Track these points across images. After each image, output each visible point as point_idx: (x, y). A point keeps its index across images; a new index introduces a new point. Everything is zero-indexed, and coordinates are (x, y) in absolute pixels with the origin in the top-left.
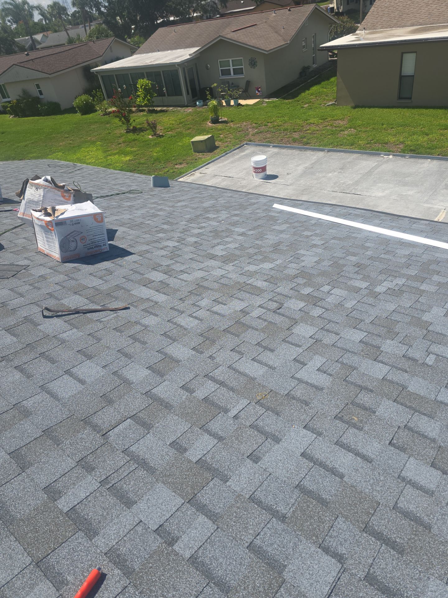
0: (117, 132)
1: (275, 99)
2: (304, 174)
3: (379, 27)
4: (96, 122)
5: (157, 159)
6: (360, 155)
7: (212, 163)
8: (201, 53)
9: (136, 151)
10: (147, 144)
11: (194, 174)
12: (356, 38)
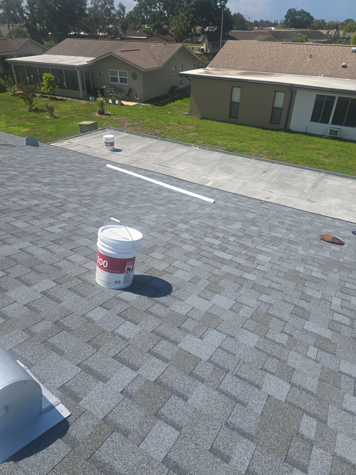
0: (21, 110)
1: (149, 105)
2: (140, 151)
3: (222, 67)
4: (5, 100)
5: (50, 133)
6: (179, 144)
7: (79, 137)
8: (96, 62)
9: (33, 126)
10: (44, 122)
11: (63, 142)
12: (205, 71)
